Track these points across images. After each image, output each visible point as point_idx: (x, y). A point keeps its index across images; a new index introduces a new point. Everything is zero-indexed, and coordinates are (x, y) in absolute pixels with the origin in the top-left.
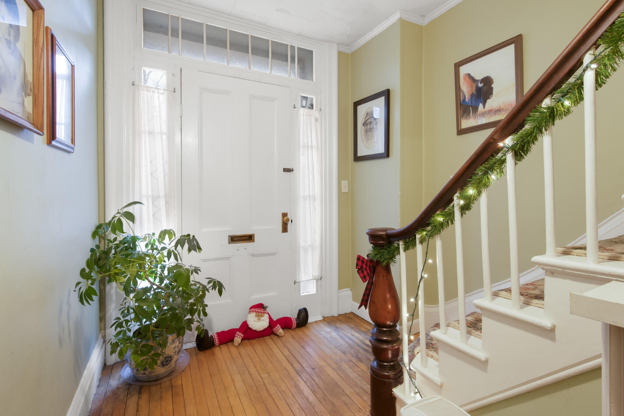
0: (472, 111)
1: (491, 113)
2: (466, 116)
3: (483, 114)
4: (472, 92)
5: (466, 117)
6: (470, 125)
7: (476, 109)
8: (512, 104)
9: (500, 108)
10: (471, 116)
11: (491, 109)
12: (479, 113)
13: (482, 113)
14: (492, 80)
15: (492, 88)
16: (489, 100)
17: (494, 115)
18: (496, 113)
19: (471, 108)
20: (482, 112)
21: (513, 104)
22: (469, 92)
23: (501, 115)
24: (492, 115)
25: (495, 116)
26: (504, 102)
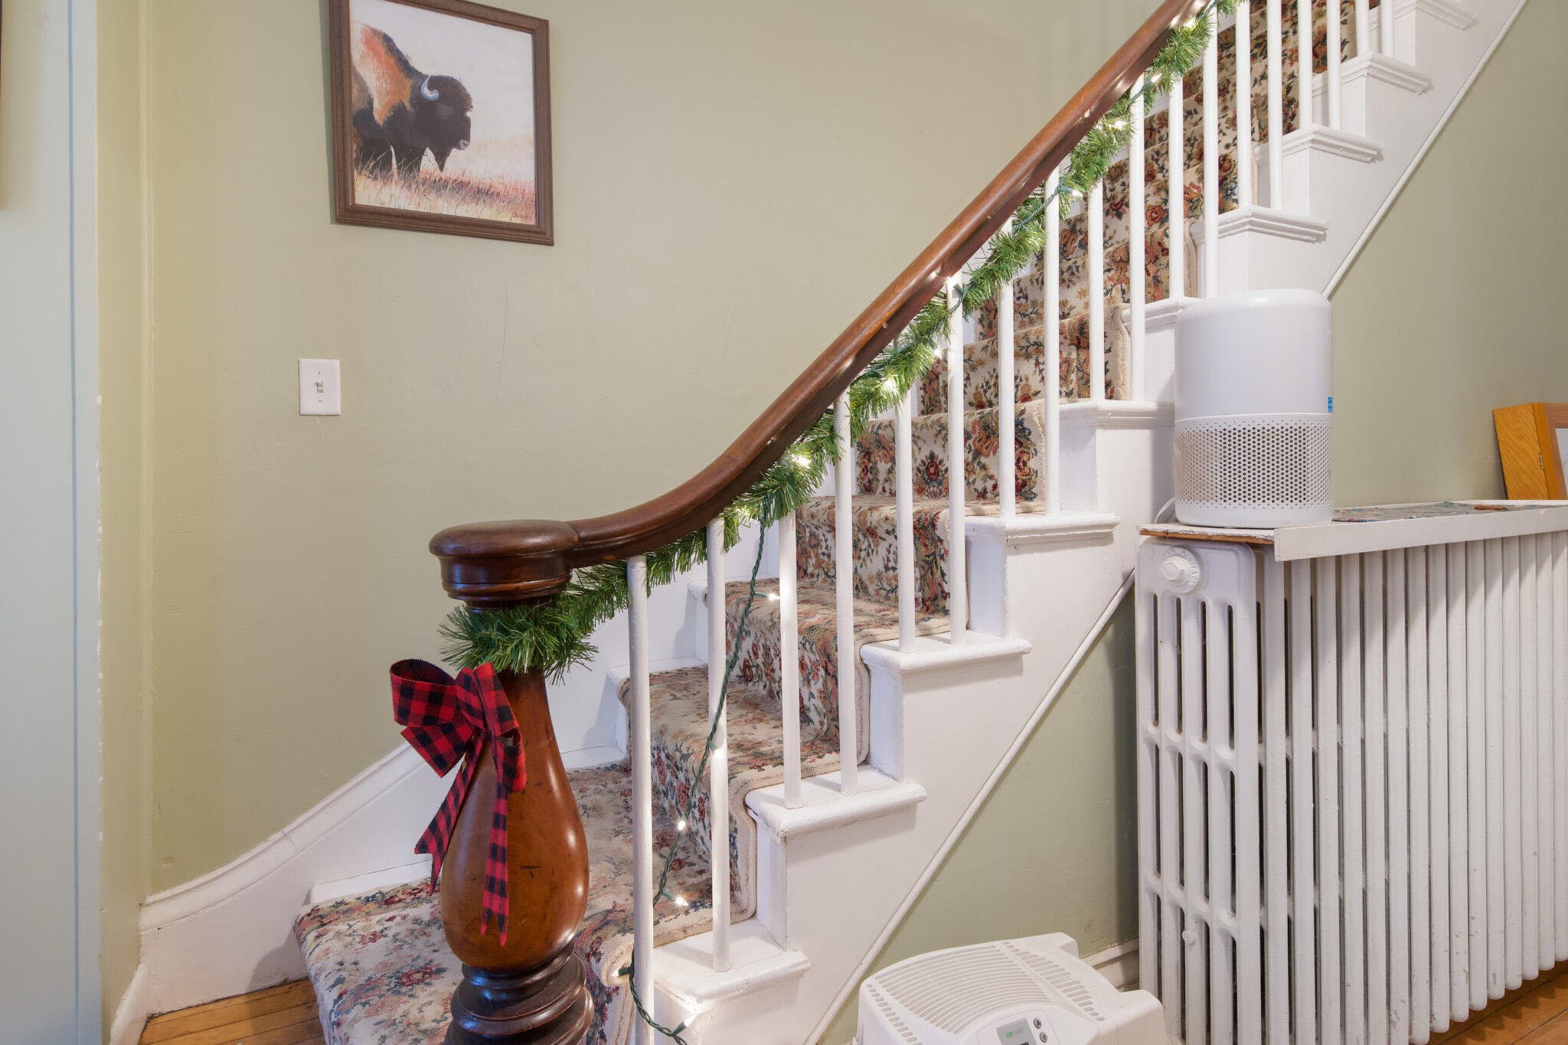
0: (398, 161)
1: (464, 192)
2: (374, 167)
3: (439, 186)
4: (397, 101)
5: (372, 172)
6: (390, 202)
7: (411, 160)
8: (524, 190)
9: (491, 186)
10: (392, 175)
11: (465, 179)
12: (422, 176)
13: (435, 181)
14: (468, 97)
15: (467, 122)
16: (458, 151)
17: (472, 202)
18: (479, 199)
19: (392, 149)
20: (433, 179)
21: (527, 191)
22: (388, 94)
23: (494, 208)
24: (467, 198)
25: (477, 204)
26: (502, 177)
